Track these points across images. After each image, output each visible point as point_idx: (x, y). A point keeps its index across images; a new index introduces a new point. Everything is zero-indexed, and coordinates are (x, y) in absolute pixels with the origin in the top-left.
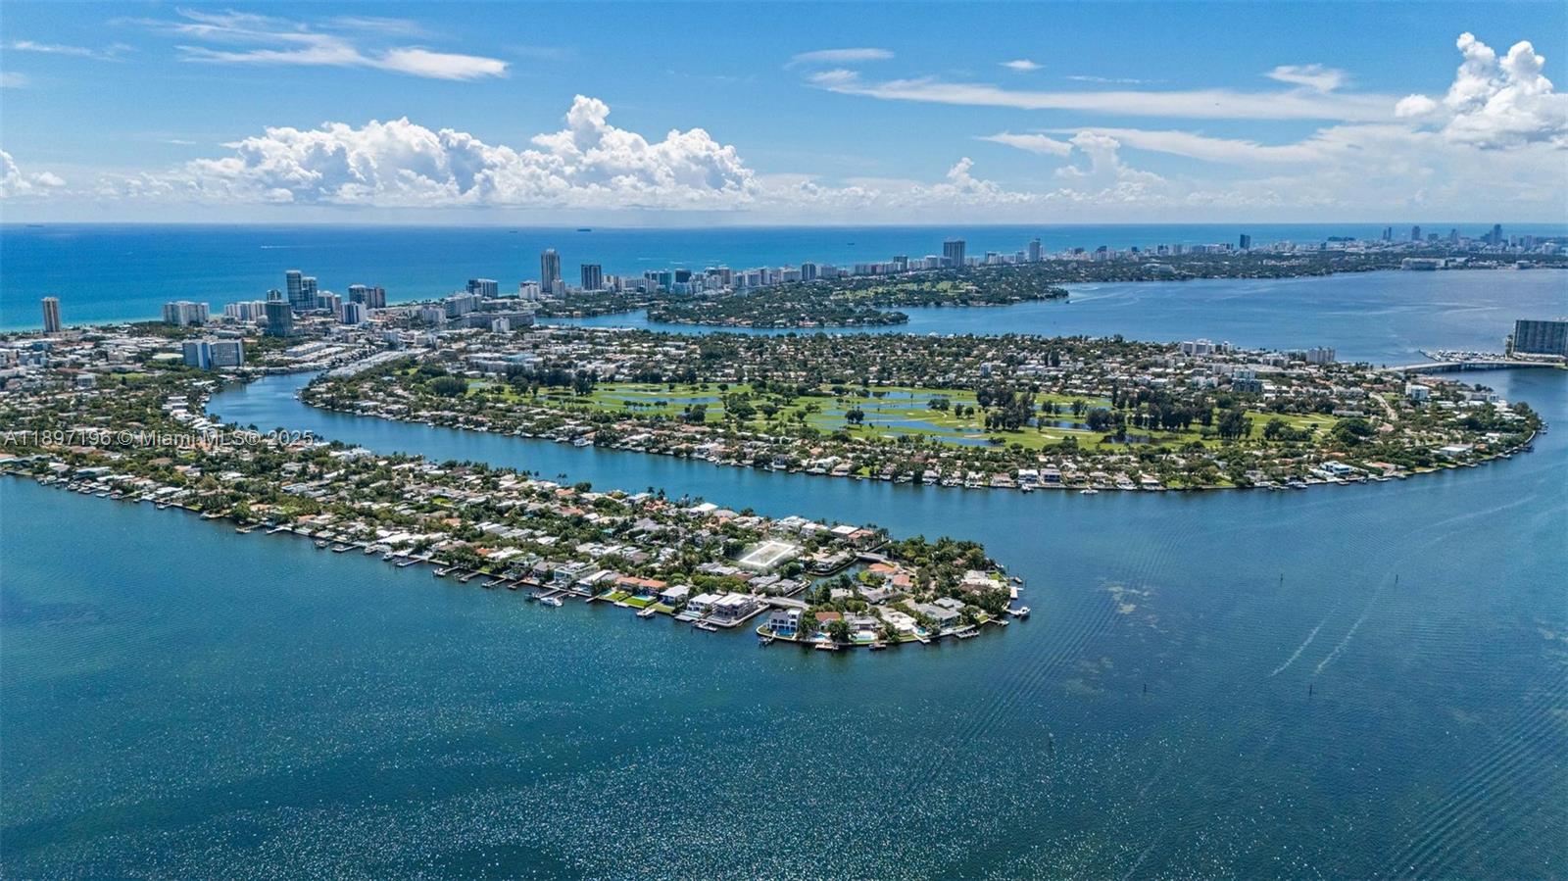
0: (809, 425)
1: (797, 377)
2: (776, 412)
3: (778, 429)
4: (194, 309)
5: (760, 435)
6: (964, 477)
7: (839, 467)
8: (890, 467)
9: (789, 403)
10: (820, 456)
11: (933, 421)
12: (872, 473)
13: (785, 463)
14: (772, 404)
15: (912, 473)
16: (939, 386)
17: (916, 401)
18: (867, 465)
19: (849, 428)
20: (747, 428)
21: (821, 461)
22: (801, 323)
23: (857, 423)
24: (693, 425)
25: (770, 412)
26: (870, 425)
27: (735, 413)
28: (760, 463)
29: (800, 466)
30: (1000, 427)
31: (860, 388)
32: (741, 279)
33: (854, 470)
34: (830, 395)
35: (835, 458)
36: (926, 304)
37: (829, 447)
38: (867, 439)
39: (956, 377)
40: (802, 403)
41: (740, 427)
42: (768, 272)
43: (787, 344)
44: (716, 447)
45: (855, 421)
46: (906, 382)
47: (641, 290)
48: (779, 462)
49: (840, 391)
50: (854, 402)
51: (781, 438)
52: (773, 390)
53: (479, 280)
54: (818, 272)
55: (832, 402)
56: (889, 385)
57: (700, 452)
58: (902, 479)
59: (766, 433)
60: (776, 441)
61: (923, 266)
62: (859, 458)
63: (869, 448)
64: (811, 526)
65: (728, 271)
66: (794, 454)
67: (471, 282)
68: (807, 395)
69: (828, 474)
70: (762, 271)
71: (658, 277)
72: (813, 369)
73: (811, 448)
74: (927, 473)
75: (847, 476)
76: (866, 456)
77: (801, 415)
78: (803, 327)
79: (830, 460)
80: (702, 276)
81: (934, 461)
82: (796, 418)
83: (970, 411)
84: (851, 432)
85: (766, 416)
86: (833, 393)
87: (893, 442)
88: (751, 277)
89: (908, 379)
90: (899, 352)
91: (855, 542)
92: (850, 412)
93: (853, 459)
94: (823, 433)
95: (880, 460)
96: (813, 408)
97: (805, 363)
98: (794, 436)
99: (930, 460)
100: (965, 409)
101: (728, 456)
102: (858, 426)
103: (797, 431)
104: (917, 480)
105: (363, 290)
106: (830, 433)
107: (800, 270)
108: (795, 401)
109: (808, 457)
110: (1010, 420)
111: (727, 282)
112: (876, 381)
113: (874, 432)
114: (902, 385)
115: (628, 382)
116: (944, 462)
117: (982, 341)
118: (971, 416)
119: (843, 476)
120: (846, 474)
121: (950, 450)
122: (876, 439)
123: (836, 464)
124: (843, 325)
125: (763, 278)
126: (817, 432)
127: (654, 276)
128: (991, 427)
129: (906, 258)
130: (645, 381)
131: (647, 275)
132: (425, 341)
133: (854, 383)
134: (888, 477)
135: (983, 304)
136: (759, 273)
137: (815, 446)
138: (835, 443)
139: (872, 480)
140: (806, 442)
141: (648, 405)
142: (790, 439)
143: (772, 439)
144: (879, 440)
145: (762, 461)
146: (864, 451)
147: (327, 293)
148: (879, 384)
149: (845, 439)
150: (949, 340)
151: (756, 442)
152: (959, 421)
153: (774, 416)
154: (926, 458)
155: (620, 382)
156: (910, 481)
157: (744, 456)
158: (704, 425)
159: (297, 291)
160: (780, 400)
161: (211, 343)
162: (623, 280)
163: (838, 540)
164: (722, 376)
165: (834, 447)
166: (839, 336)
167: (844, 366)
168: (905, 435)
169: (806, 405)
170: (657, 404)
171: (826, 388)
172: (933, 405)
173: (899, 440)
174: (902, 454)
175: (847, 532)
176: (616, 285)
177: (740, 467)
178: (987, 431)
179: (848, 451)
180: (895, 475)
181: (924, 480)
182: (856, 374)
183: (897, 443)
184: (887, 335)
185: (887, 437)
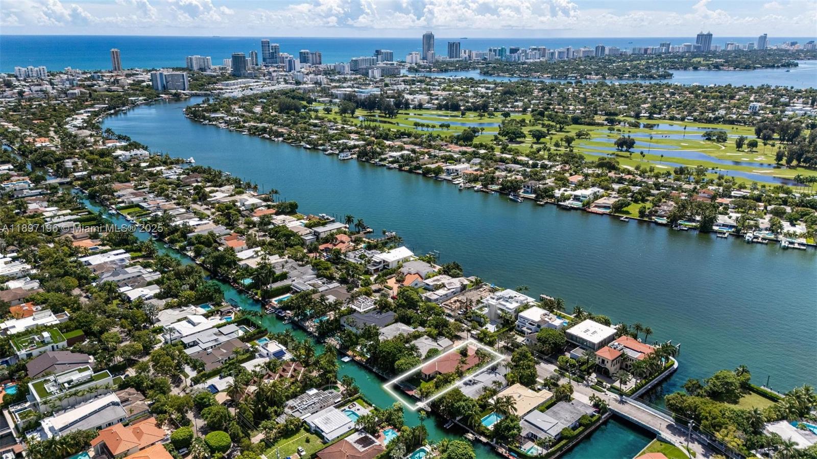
0: (575, 151)
1: (575, 109)
2: (544, 137)
3: (541, 153)
4: (202, 61)
5: (520, 158)
6: (774, 228)
7: (600, 201)
8: (669, 207)
9: (561, 130)
10: (579, 185)
11: (710, 152)
12: (642, 213)
13: (534, 191)
14: (545, 130)
15: (698, 218)
16: (709, 121)
17: (689, 133)
18: (636, 201)
19: (617, 155)
20: (510, 151)
21: (579, 192)
22: (588, 76)
23: (627, 151)
24: (461, 146)
25: (538, 136)
26: (642, 153)
27: (505, 136)
28: (509, 190)
29: (552, 196)
30: (794, 163)
31: (633, 120)
32: (552, 54)
33: (619, 208)
34: (602, 125)
35: (596, 189)
36: (685, 69)
37: (592, 175)
38: (637, 168)
39: (726, 114)
40: (573, 130)
41: (504, 149)
42: (572, 50)
43: (573, 88)
44: (466, 169)
45: (625, 148)
46: (677, 116)
47: (485, 59)
48: (529, 190)
49: (612, 122)
50: (625, 131)
51: (540, 163)
52: (550, 118)
53: (382, 51)
54: (607, 52)
55: (605, 131)
56: (660, 118)
57: (449, 172)
58: (684, 224)
59: (527, 156)
60: (535, 166)
61: (681, 50)
62: (626, 191)
63: (639, 178)
64: (535, 314)
65: (544, 49)
66: (550, 182)
67: (377, 51)
68: (581, 124)
69: (584, 210)
70: (568, 49)
71: (498, 52)
72: (591, 103)
73: (571, 175)
74: (722, 219)
75: (609, 215)
76: (636, 189)
77: (569, 141)
78: (590, 79)
79: (589, 192)
80: (526, 51)
81: (726, 201)
82: (564, 143)
83: (753, 144)
84: (619, 159)
85: (535, 140)
86: (606, 123)
87: (668, 174)
88: (560, 53)
89: (678, 114)
90: (668, 96)
91: (608, 366)
92: (619, 139)
93: (619, 192)
94: (588, 159)
95: (653, 195)
96: (584, 135)
97: (585, 100)
98: (555, 161)
99: (719, 200)
100: (746, 142)
101: (475, 179)
102: (628, 154)
103: (560, 155)
104: (706, 228)
105: (307, 53)
106: (596, 160)
107: (594, 50)
108: (567, 128)
109: (564, 185)
110: (809, 155)
111: (544, 56)
112: (647, 115)
113: (645, 160)
114: (672, 118)
115: (434, 109)
116: (742, 204)
117: (740, 89)
118: (754, 149)
119: (602, 214)
120: (608, 211)
121: (741, 187)
122: (648, 169)
123: (596, 197)
124: (621, 78)
125: (568, 54)
126: (582, 158)
127: (495, 51)
128: (784, 162)
129: (669, 44)
130: (447, 109)
131: (490, 50)
132: (315, 80)
133: (626, 116)
134: (664, 221)
135: (732, 68)
136: (566, 51)
137: (576, 173)
138: (599, 171)
139: (641, 222)
140: (567, 167)
141: (434, 127)
142: (550, 164)
143: (531, 162)
144: (652, 170)
145: (509, 187)
146: (633, 183)
147: (285, 54)
148: (650, 118)
149: (612, 167)
150: (710, 88)
151: (513, 165)
152: (741, 154)
153: (542, 140)
154: (713, 198)
155: (428, 109)
156: (695, 228)
157: (493, 180)
158: (470, 145)
159: (267, 52)
160: (552, 126)
161: (165, 73)
162: (474, 53)
163: (578, 352)
164: (511, 107)
165: (598, 176)
166: (617, 84)
167: (620, 103)
168: (684, 166)
169: (577, 131)
170: (441, 126)
171: (599, 119)
172: (708, 137)
173: (676, 172)
174: (680, 188)
175: (596, 339)
176: (470, 56)
177: (485, 193)
178: (779, 166)
179: (614, 182)
180: (673, 220)
181: (715, 228)
182: (629, 109)
183: (673, 174)
184: (657, 84)
185: (661, 167)
